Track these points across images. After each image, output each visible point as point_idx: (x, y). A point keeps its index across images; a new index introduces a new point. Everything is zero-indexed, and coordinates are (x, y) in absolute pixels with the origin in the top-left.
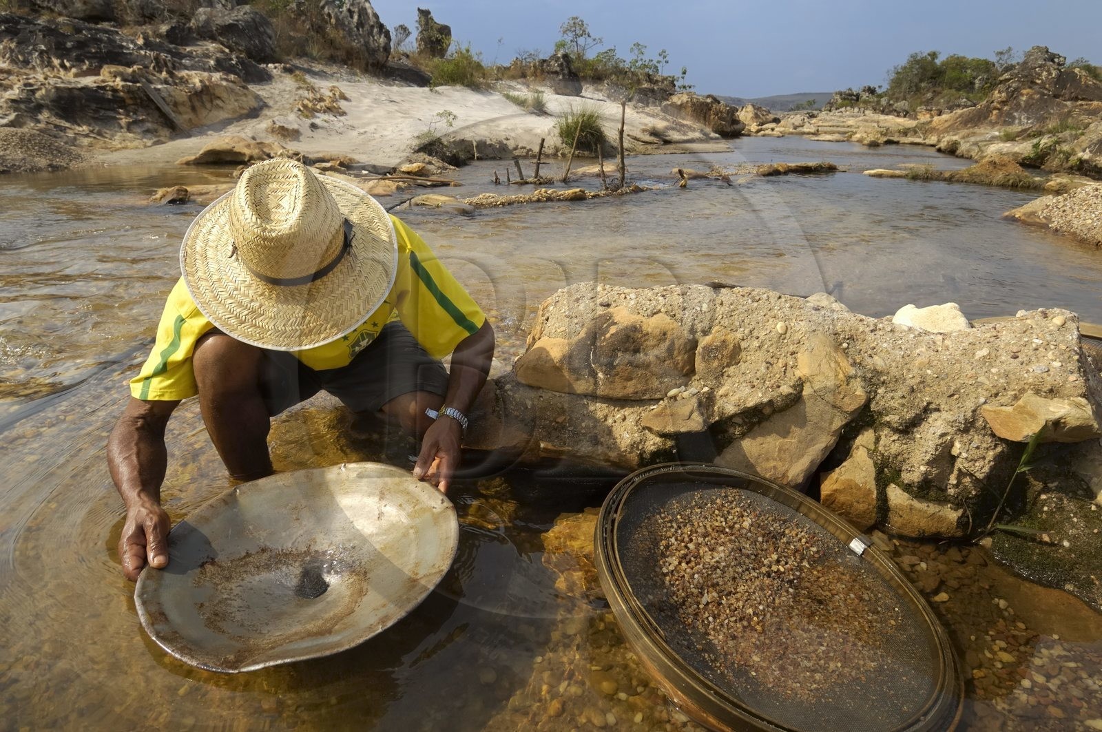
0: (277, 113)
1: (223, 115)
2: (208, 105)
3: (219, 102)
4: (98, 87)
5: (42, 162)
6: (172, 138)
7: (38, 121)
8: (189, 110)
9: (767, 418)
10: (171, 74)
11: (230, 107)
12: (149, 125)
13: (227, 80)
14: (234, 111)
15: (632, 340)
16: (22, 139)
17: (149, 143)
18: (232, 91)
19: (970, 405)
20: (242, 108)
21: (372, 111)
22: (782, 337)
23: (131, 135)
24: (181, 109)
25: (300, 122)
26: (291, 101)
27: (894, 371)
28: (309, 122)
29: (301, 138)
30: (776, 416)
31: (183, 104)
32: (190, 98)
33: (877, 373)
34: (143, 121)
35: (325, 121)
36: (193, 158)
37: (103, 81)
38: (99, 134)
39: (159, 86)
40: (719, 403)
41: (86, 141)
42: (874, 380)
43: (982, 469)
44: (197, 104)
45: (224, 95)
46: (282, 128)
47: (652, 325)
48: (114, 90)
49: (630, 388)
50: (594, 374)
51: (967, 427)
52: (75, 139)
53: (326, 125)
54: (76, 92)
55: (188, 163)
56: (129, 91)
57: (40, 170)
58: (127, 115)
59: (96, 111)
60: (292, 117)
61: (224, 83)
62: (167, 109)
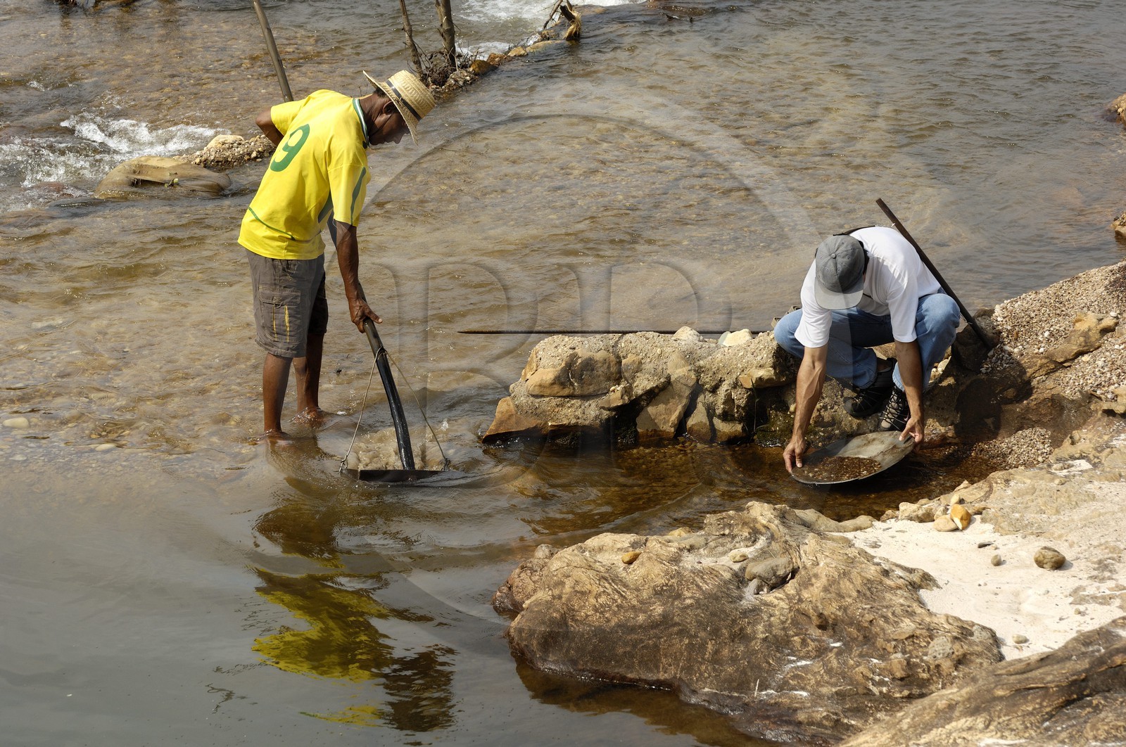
9: (657, 394)
15: (589, 365)
19: (735, 376)
22: (660, 356)
27: (708, 366)
30: (661, 393)
33: (700, 367)
40: (635, 390)
42: (699, 371)
43: (742, 402)
47: (599, 356)
49: (591, 389)
50: (572, 384)
51: (736, 385)
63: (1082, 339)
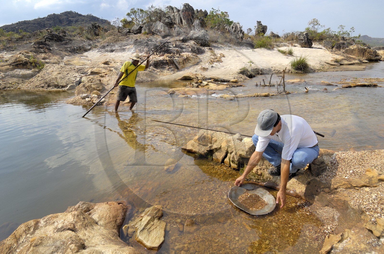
0: (204, 63)
1: (190, 64)
2: (187, 62)
3: (190, 61)
4: (163, 60)
5: (149, 79)
6: (177, 72)
7: (150, 69)
8: (182, 64)
10: (180, 55)
11: (192, 62)
12: (173, 69)
13: (192, 55)
14: (193, 63)
15: (205, 137)
16: (146, 74)
17: (172, 73)
18: (193, 58)
20: (195, 62)
21: (231, 60)
23: (168, 71)
24: (181, 64)
25: (209, 66)
26: (208, 59)
28: (211, 65)
29: (208, 70)
30: (219, 150)
31: (181, 63)
32: (183, 61)
34: (171, 68)
35: (216, 65)
36: (180, 78)
37: (164, 58)
38: (162, 71)
39: (176, 59)
40: (213, 147)
41: (159, 73)
43: (237, 160)
44: (184, 62)
45: (191, 59)
46: (204, 68)
47: (208, 136)
48: (166, 60)
49: (204, 144)
50: (200, 141)
51: (236, 154)
52: (157, 73)
53: (216, 66)
54: (158, 62)
55: (179, 80)
56: (169, 60)
57: (149, 81)
58: (168, 66)
59: (162, 66)
60: (207, 64)
61: (192, 56)
62: (177, 64)
63: (367, 180)
